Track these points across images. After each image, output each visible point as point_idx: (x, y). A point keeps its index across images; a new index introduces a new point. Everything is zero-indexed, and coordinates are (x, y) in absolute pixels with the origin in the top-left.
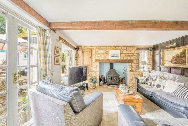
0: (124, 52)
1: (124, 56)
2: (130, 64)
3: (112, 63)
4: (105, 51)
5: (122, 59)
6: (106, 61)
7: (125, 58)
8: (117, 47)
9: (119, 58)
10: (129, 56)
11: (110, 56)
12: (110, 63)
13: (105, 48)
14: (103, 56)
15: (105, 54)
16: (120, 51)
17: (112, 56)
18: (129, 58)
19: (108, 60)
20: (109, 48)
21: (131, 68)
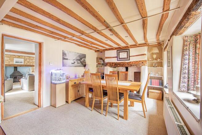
0: (27, 60)
1: (27, 62)
2: (32, 67)
3: (16, 67)
4: (9, 58)
5: (26, 64)
6: (10, 66)
7: (28, 64)
8: (21, 57)
9: (23, 64)
10: (31, 63)
11: (15, 62)
12: (14, 67)
13: (10, 56)
14: (8, 62)
15: (10, 61)
16: (23, 59)
17: (16, 62)
18: (31, 64)
19: (12, 65)
20: (14, 56)
21: (33, 70)
